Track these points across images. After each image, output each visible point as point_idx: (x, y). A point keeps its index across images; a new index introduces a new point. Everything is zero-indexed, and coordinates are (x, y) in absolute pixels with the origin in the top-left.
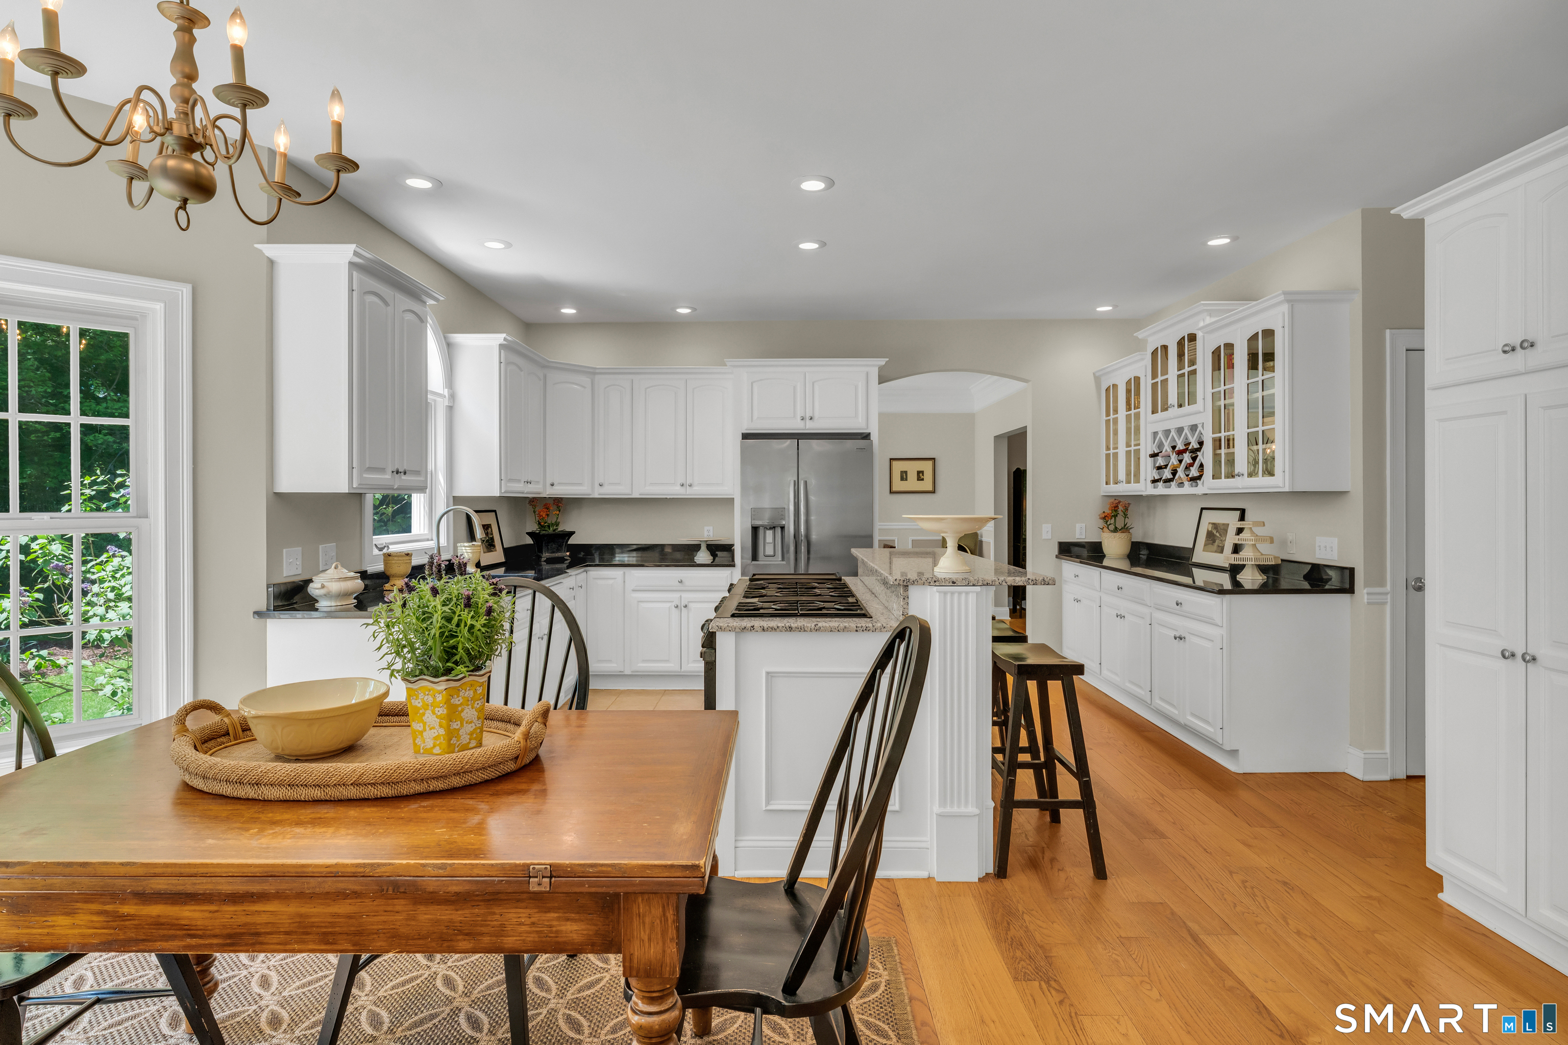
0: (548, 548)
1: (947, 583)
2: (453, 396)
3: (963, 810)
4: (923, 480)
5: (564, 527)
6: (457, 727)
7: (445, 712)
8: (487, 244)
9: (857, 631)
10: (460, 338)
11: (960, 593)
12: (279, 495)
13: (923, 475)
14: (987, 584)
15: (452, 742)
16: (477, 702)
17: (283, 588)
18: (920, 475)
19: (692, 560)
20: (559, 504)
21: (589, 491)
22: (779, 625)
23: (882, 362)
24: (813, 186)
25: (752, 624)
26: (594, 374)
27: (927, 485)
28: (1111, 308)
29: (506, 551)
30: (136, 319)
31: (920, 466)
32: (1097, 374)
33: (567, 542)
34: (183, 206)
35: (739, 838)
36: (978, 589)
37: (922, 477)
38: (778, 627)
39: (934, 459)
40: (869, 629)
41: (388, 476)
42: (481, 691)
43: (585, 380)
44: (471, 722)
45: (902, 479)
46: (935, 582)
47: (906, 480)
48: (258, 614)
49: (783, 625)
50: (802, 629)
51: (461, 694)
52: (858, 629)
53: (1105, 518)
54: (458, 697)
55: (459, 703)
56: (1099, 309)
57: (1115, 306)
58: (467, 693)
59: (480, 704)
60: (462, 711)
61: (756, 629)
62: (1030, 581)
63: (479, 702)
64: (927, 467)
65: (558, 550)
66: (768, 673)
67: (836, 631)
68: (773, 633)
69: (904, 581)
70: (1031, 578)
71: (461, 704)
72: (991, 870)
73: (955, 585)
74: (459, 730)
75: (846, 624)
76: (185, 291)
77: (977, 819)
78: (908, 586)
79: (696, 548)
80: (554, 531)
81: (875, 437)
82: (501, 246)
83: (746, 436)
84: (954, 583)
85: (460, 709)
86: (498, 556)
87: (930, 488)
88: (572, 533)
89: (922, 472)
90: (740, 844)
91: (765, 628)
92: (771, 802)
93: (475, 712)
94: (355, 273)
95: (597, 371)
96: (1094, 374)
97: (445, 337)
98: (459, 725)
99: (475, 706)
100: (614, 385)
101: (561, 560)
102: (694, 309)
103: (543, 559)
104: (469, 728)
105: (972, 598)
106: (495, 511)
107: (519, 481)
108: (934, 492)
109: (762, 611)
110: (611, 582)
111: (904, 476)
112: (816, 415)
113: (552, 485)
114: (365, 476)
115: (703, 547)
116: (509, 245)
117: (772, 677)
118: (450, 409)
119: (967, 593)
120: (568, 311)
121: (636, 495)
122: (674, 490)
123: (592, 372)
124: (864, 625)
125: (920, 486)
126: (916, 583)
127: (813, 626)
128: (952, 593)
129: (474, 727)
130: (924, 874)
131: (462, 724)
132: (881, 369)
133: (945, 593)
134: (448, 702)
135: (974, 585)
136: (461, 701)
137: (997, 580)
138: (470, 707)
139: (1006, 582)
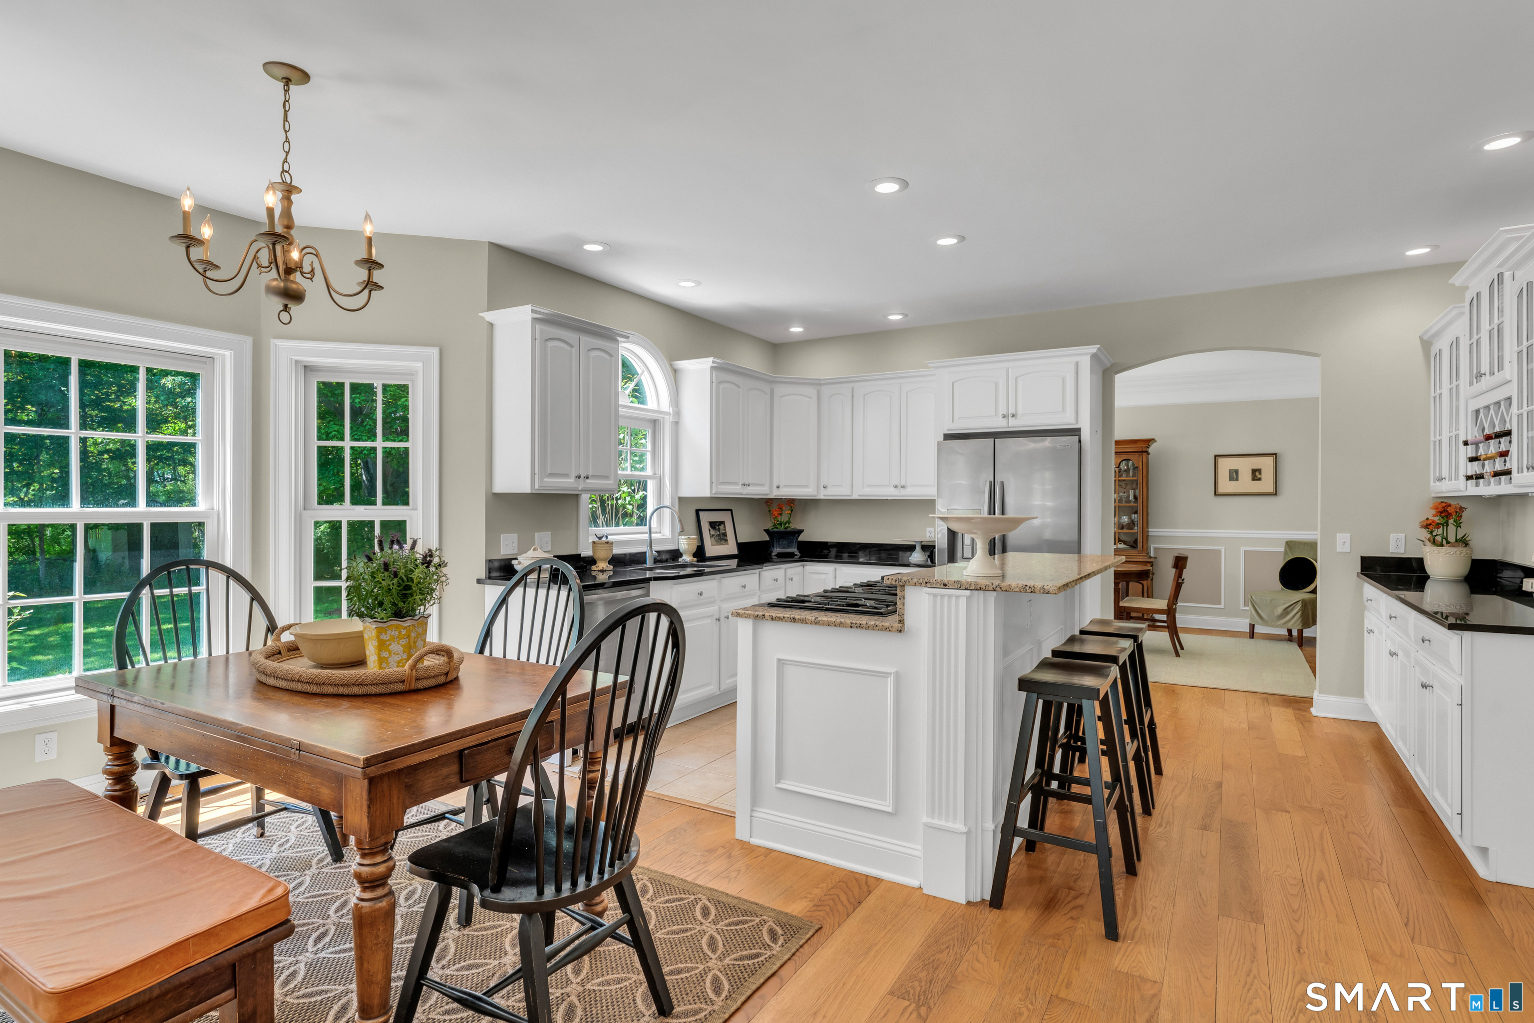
0: (779, 544)
1: (939, 585)
2: (678, 413)
3: (950, 825)
4: (1260, 479)
5: (795, 525)
6: (386, 656)
7: (377, 644)
8: (681, 284)
9: (851, 627)
10: (682, 364)
11: (950, 596)
12: (494, 494)
13: (1260, 474)
14: (980, 589)
15: (382, 666)
16: (402, 640)
17: (503, 563)
18: (1256, 474)
19: (897, 559)
20: (791, 504)
21: (815, 493)
22: (785, 616)
23: (1093, 349)
24: (888, 188)
25: (764, 613)
26: (820, 385)
27: (1266, 484)
28: (1427, 250)
29: (740, 546)
30: (412, 374)
31: (1257, 462)
32: (1425, 338)
33: (797, 539)
34: (286, 308)
35: (755, 809)
36: (968, 593)
37: (1259, 476)
38: (784, 617)
39: (1275, 454)
40: (862, 626)
41: (572, 480)
42: (405, 632)
43: (812, 391)
44: (398, 654)
45: (1231, 479)
46: (926, 583)
47: (1237, 480)
48: (479, 581)
49: (788, 616)
50: (803, 621)
51: (388, 632)
52: (852, 625)
53: (1427, 525)
54: (386, 634)
55: (387, 639)
56: (1410, 253)
57: (1435, 247)
58: (393, 632)
59: (405, 642)
60: (390, 645)
61: (766, 618)
62: (1027, 588)
63: (403, 640)
64: (1266, 464)
65: (789, 546)
66: (779, 660)
67: (833, 625)
68: (780, 623)
69: (896, 580)
70: (1029, 585)
71: (388, 640)
72: (988, 897)
73: (947, 587)
74: (387, 658)
75: (843, 620)
76: (435, 351)
77: (964, 837)
78: (904, 586)
79: (911, 548)
80: (786, 528)
81: (1086, 435)
82: (693, 284)
83: (948, 437)
84: (945, 585)
85: (388, 643)
86: (731, 548)
87: (1271, 489)
88: (801, 532)
89: (1259, 471)
90: (755, 814)
91: (774, 617)
92: (782, 781)
93: (401, 648)
94: (537, 326)
95: (823, 382)
96: (1421, 338)
97: (671, 365)
98: (388, 655)
99: (401, 642)
100: (835, 394)
101: (792, 555)
102: (905, 315)
103: (774, 554)
104: (397, 658)
105: (963, 602)
106: (731, 510)
107: (736, 484)
108: (1275, 494)
109: (806, 604)
110: (823, 576)
111: (1234, 475)
112: (1020, 411)
113: (778, 487)
114: (545, 480)
115: (918, 548)
116: (698, 283)
117: (783, 664)
118: (676, 424)
119: (958, 597)
120: (796, 330)
121: (855, 497)
122: (889, 492)
123: (818, 384)
124: (858, 622)
125: (1257, 487)
126: (907, 583)
127: (813, 618)
128: (943, 596)
129: (401, 658)
130: (915, 883)
131: (390, 654)
132: (1094, 357)
133: (935, 596)
134: (378, 637)
135: (966, 589)
136: (388, 638)
137: (990, 584)
138: (396, 643)
139: (1000, 588)
